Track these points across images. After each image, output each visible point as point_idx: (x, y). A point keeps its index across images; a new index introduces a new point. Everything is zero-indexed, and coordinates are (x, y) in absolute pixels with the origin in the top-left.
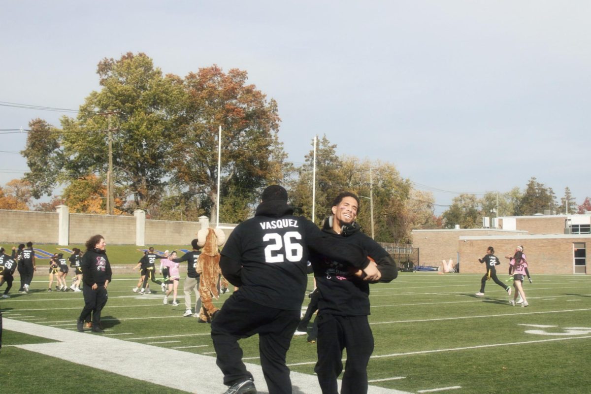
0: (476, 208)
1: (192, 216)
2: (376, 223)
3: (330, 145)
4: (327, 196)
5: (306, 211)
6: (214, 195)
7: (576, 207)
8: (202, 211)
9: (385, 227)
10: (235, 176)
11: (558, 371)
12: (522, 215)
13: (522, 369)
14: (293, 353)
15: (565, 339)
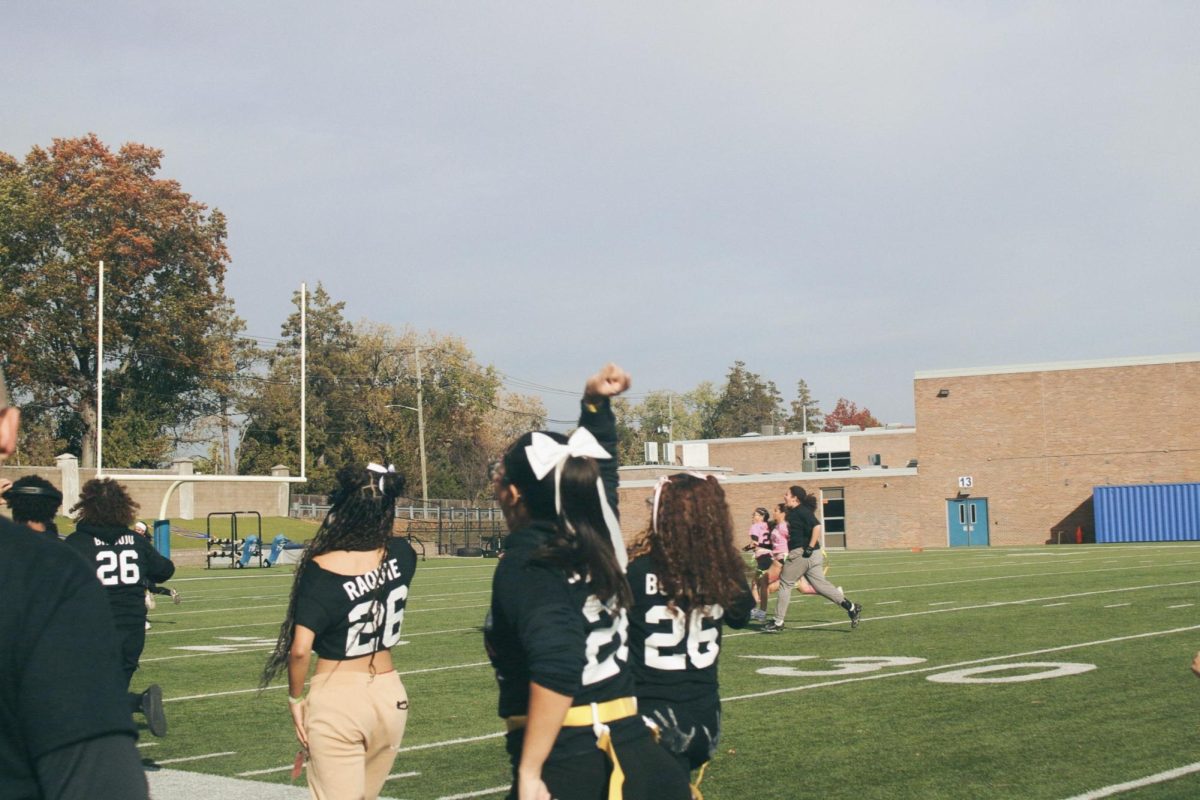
0: (628, 426)
1: (40, 454)
2: (430, 459)
3: (333, 302)
4: (328, 406)
5: (285, 439)
6: (89, 411)
7: (821, 419)
8: (64, 443)
9: (449, 467)
10: (132, 370)
11: (841, 752)
12: (718, 437)
13: (769, 751)
14: (278, 741)
15: (839, 682)
